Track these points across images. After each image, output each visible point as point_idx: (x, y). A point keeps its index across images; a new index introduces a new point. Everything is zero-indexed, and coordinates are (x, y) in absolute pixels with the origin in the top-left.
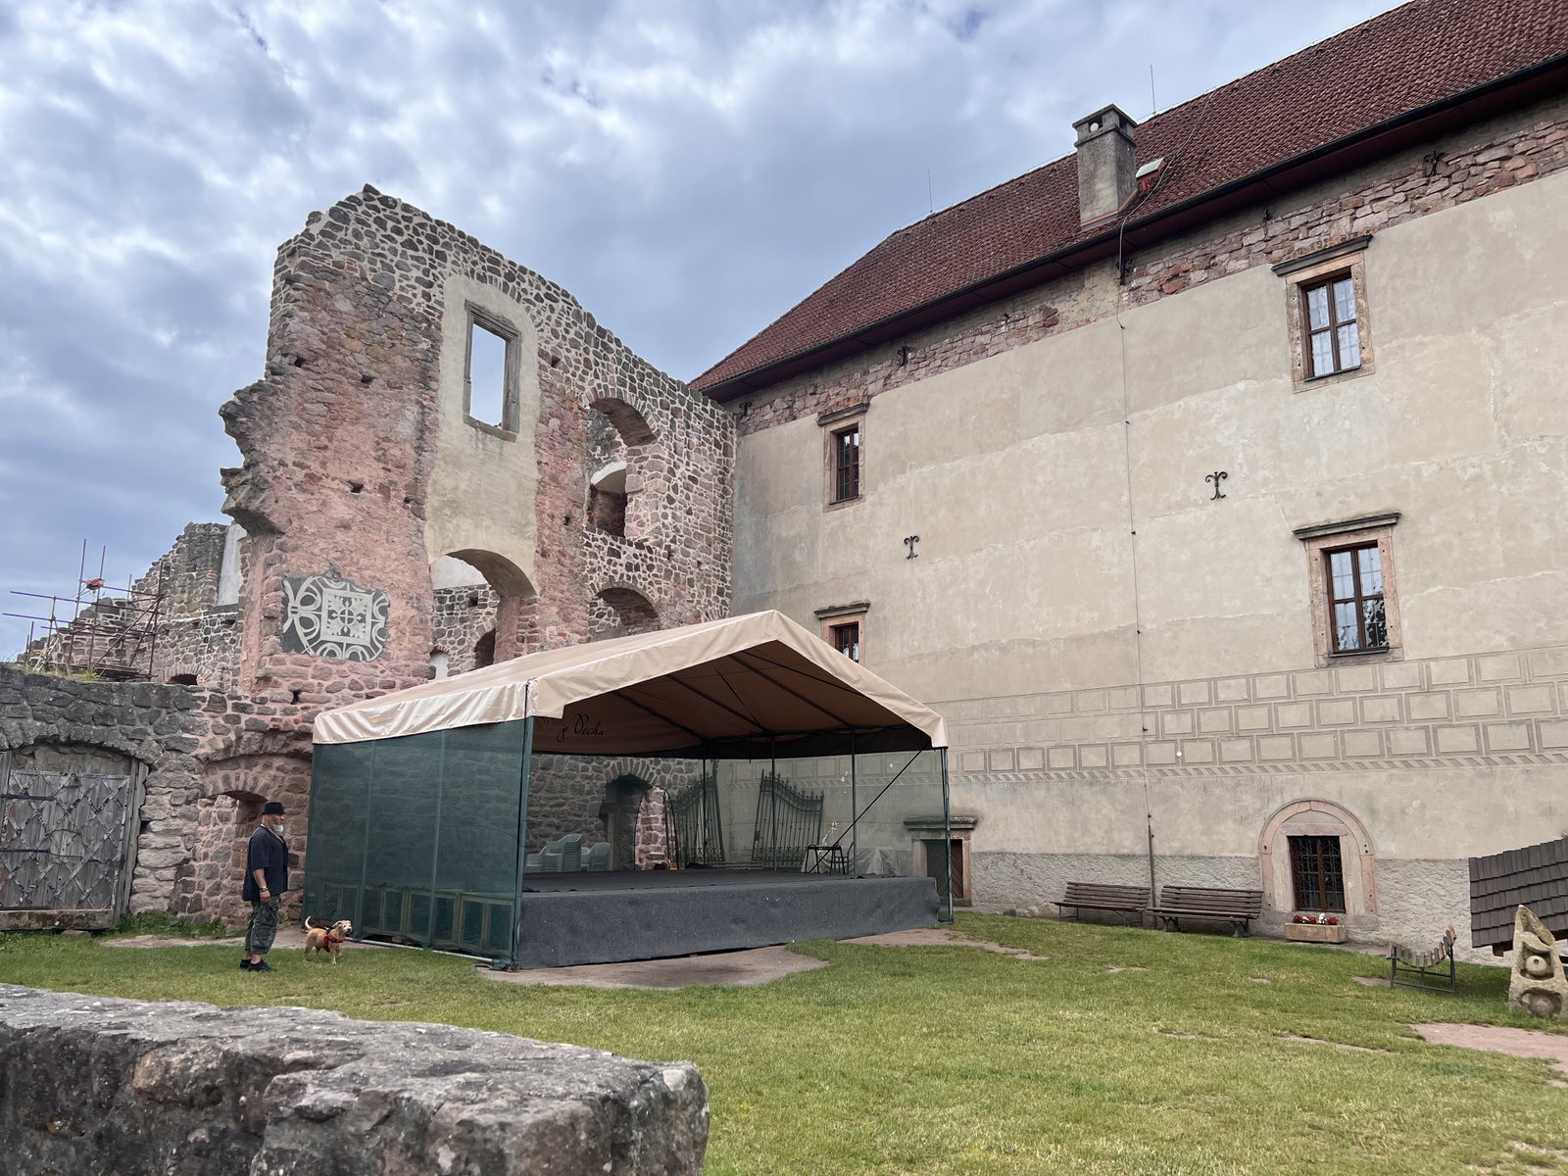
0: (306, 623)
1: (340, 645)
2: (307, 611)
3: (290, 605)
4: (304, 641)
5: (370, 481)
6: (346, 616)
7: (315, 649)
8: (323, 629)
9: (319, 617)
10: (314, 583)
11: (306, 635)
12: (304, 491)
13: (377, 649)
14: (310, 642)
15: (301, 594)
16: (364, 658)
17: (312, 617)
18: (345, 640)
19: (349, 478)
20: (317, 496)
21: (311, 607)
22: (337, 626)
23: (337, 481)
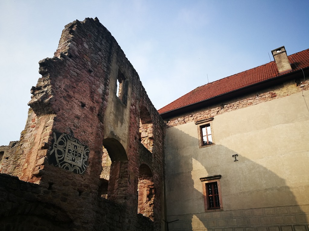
0: (60, 152)
1: (71, 165)
2: (60, 148)
3: (55, 143)
4: (58, 160)
5: (88, 104)
6: (74, 153)
7: (61, 165)
8: (66, 157)
9: (65, 151)
10: (64, 136)
11: (59, 158)
12: (66, 100)
13: (84, 169)
14: (60, 161)
15: (60, 139)
16: (79, 173)
17: (62, 150)
18: (73, 163)
19: (81, 101)
20: (70, 103)
21: (62, 146)
22: (71, 157)
23: (77, 101)
